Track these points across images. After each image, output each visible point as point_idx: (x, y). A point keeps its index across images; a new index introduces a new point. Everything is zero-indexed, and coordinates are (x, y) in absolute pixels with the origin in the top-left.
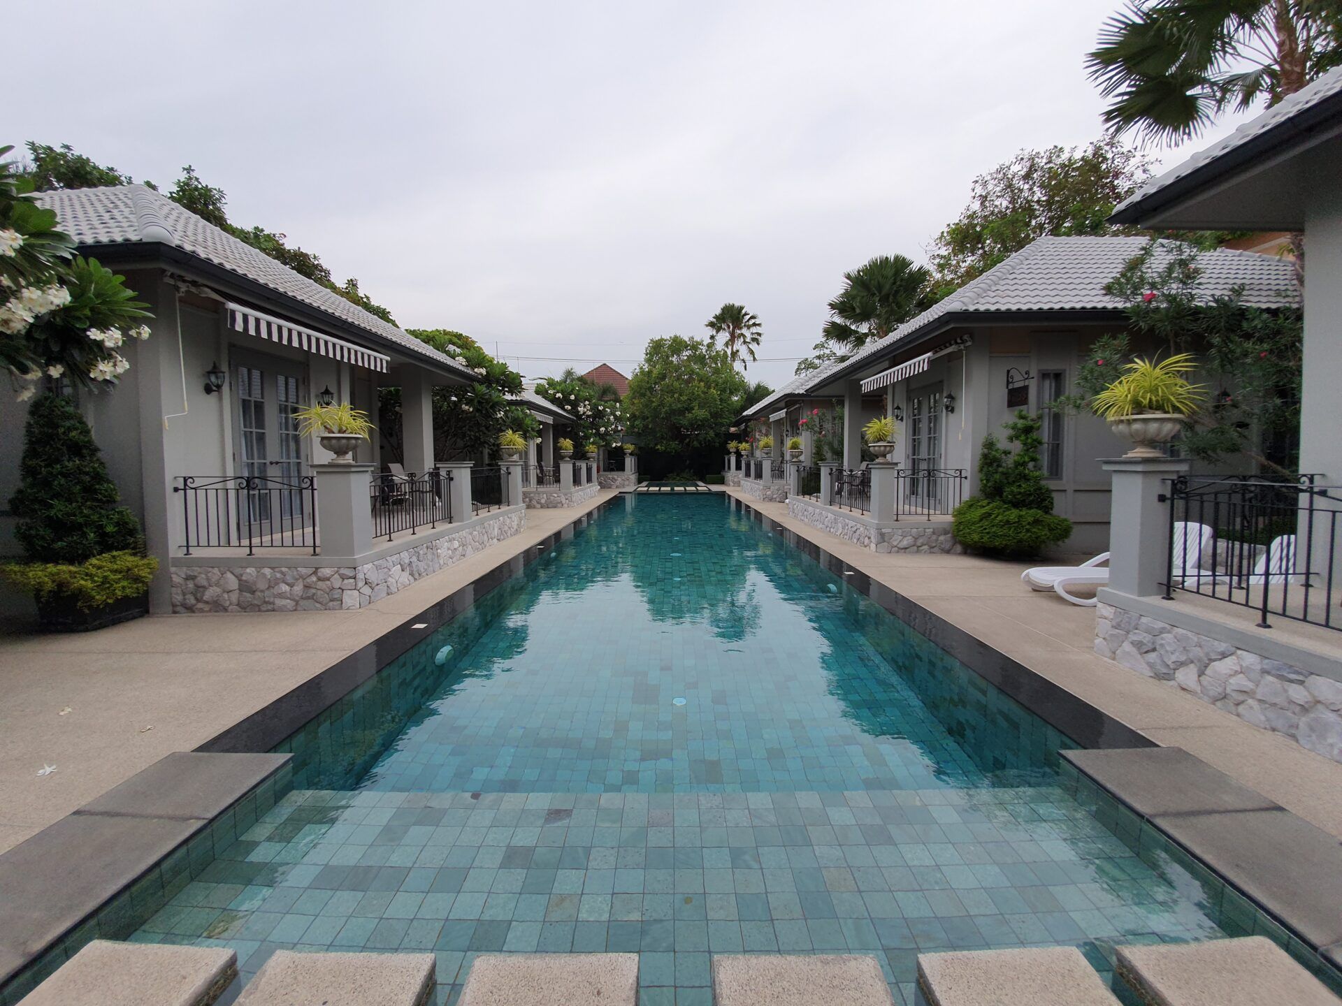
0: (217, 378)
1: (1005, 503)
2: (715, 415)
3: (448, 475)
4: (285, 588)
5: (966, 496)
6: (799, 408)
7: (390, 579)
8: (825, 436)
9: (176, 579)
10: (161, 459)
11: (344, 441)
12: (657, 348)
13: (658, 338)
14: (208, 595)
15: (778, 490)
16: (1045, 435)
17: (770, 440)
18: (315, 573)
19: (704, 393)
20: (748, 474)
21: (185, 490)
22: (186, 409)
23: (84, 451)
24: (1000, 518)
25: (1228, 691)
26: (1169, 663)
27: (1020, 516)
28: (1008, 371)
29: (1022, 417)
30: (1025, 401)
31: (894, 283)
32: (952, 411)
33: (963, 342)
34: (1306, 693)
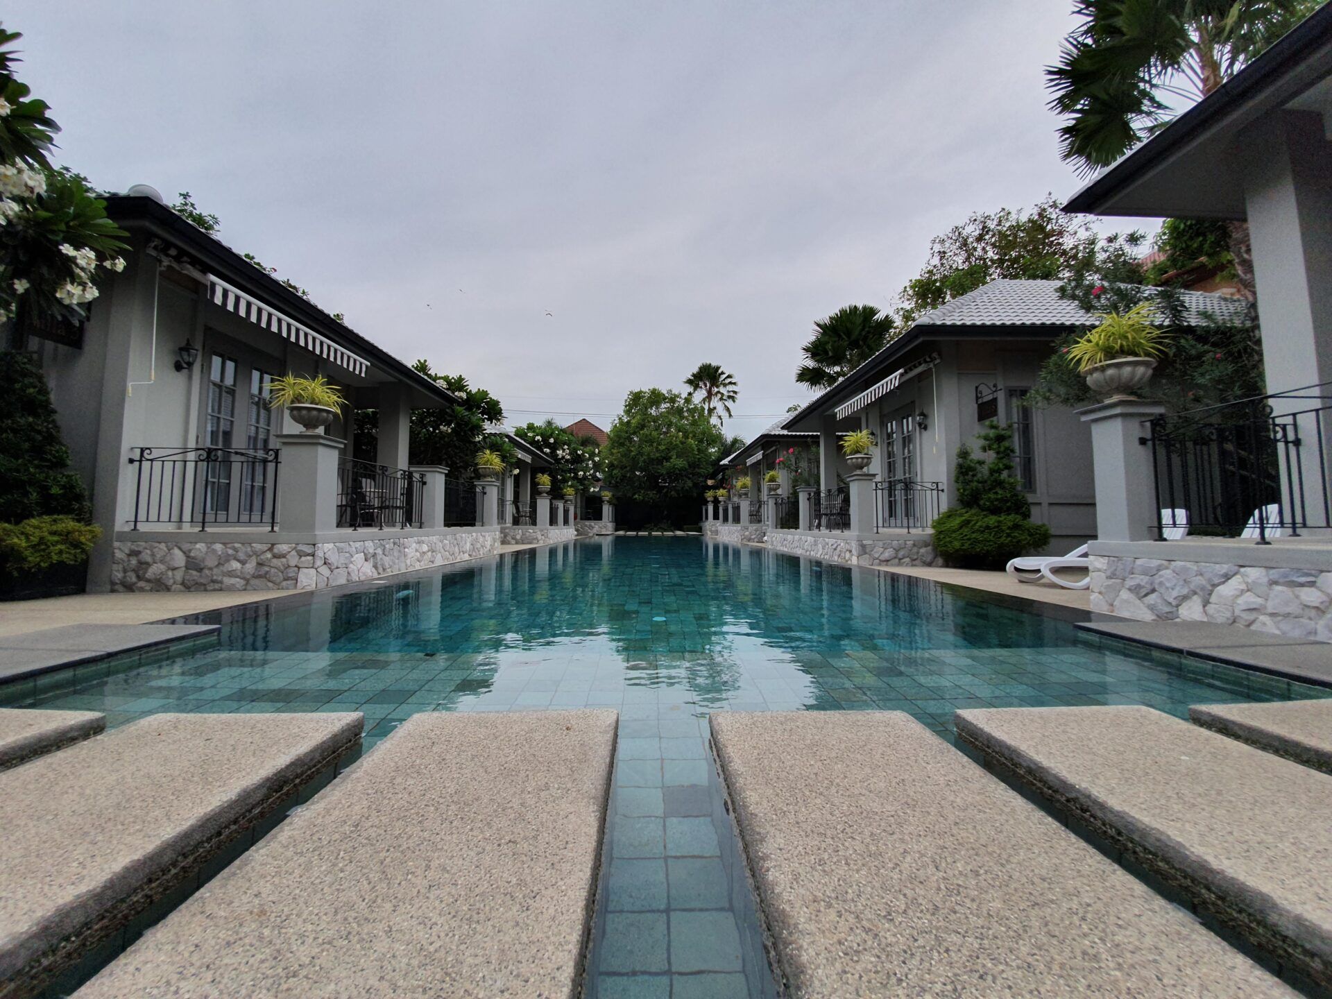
0: (189, 355)
1: (983, 510)
2: (693, 465)
3: (422, 478)
4: (235, 565)
5: (944, 508)
6: (775, 450)
7: (351, 565)
8: (801, 474)
9: (118, 554)
10: (120, 425)
11: (315, 413)
12: (636, 399)
13: (637, 390)
14: (152, 572)
15: (756, 530)
16: (1016, 443)
17: (747, 480)
18: (270, 549)
19: (682, 443)
20: (726, 520)
21: (140, 461)
22: (153, 378)
23: (40, 411)
24: (979, 524)
25: (1237, 612)
26: (1171, 600)
27: (999, 522)
28: (977, 388)
29: (992, 427)
30: (994, 413)
31: (863, 329)
32: (925, 428)
33: (933, 360)
34: (1319, 594)
